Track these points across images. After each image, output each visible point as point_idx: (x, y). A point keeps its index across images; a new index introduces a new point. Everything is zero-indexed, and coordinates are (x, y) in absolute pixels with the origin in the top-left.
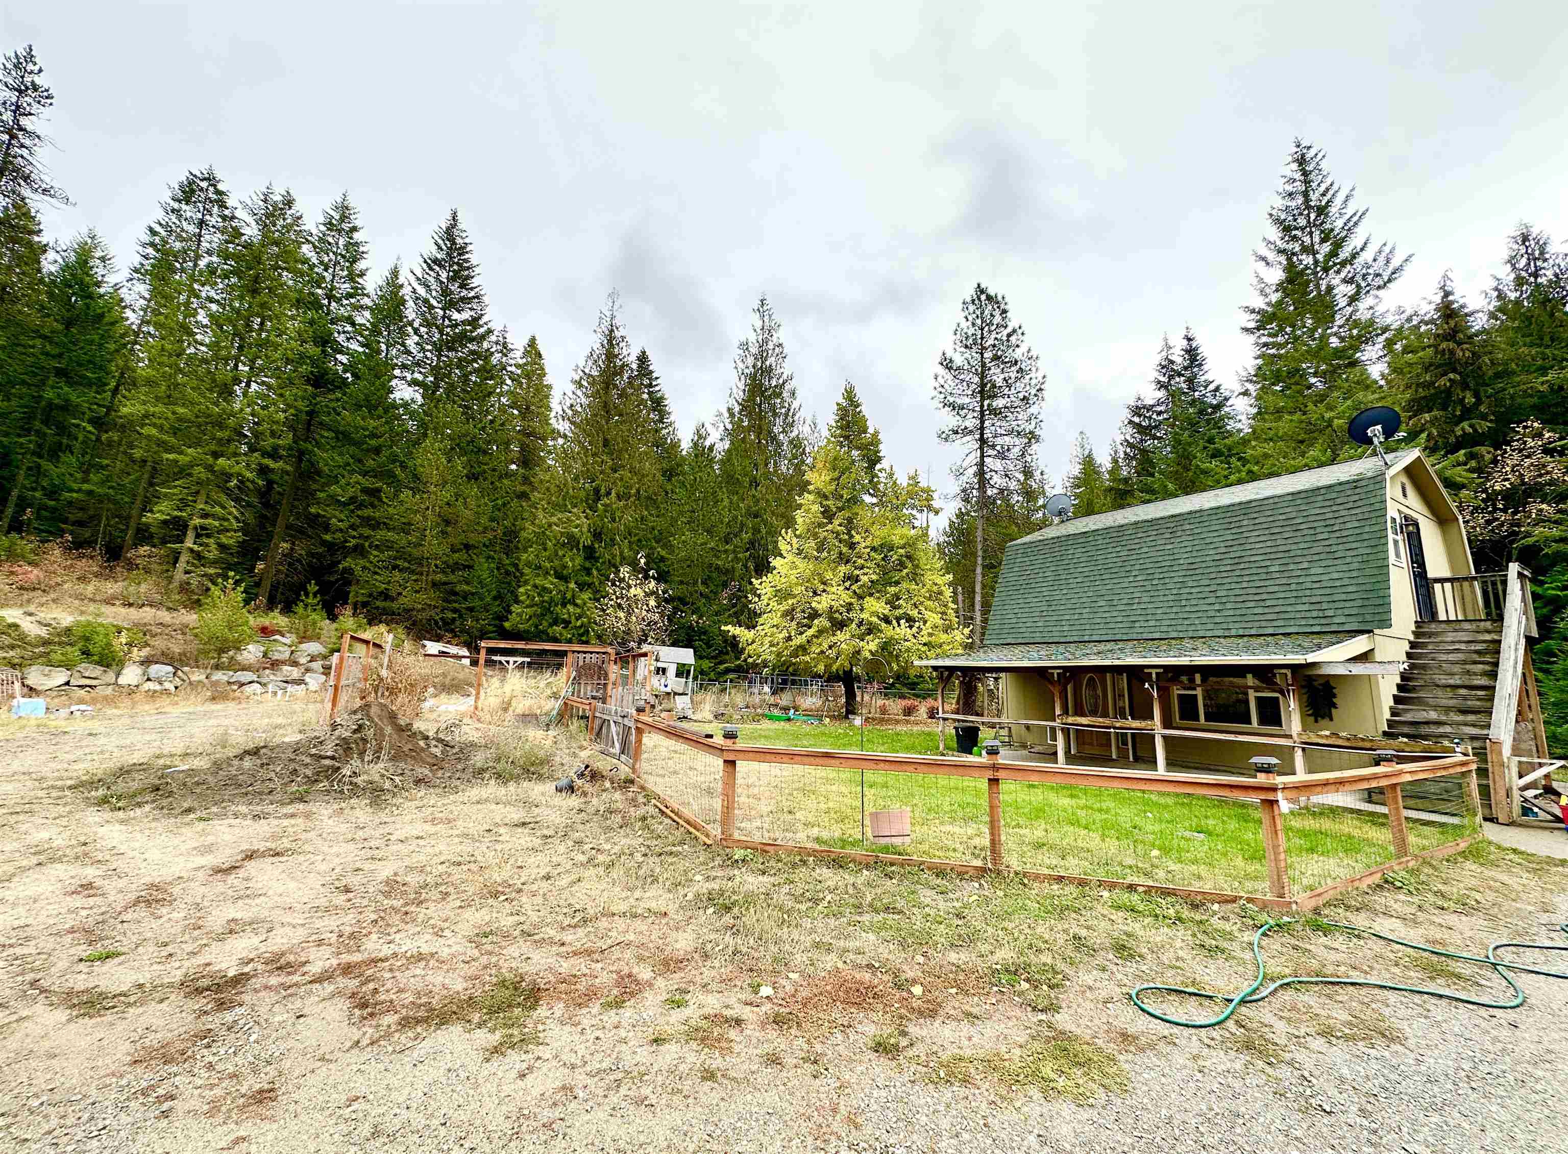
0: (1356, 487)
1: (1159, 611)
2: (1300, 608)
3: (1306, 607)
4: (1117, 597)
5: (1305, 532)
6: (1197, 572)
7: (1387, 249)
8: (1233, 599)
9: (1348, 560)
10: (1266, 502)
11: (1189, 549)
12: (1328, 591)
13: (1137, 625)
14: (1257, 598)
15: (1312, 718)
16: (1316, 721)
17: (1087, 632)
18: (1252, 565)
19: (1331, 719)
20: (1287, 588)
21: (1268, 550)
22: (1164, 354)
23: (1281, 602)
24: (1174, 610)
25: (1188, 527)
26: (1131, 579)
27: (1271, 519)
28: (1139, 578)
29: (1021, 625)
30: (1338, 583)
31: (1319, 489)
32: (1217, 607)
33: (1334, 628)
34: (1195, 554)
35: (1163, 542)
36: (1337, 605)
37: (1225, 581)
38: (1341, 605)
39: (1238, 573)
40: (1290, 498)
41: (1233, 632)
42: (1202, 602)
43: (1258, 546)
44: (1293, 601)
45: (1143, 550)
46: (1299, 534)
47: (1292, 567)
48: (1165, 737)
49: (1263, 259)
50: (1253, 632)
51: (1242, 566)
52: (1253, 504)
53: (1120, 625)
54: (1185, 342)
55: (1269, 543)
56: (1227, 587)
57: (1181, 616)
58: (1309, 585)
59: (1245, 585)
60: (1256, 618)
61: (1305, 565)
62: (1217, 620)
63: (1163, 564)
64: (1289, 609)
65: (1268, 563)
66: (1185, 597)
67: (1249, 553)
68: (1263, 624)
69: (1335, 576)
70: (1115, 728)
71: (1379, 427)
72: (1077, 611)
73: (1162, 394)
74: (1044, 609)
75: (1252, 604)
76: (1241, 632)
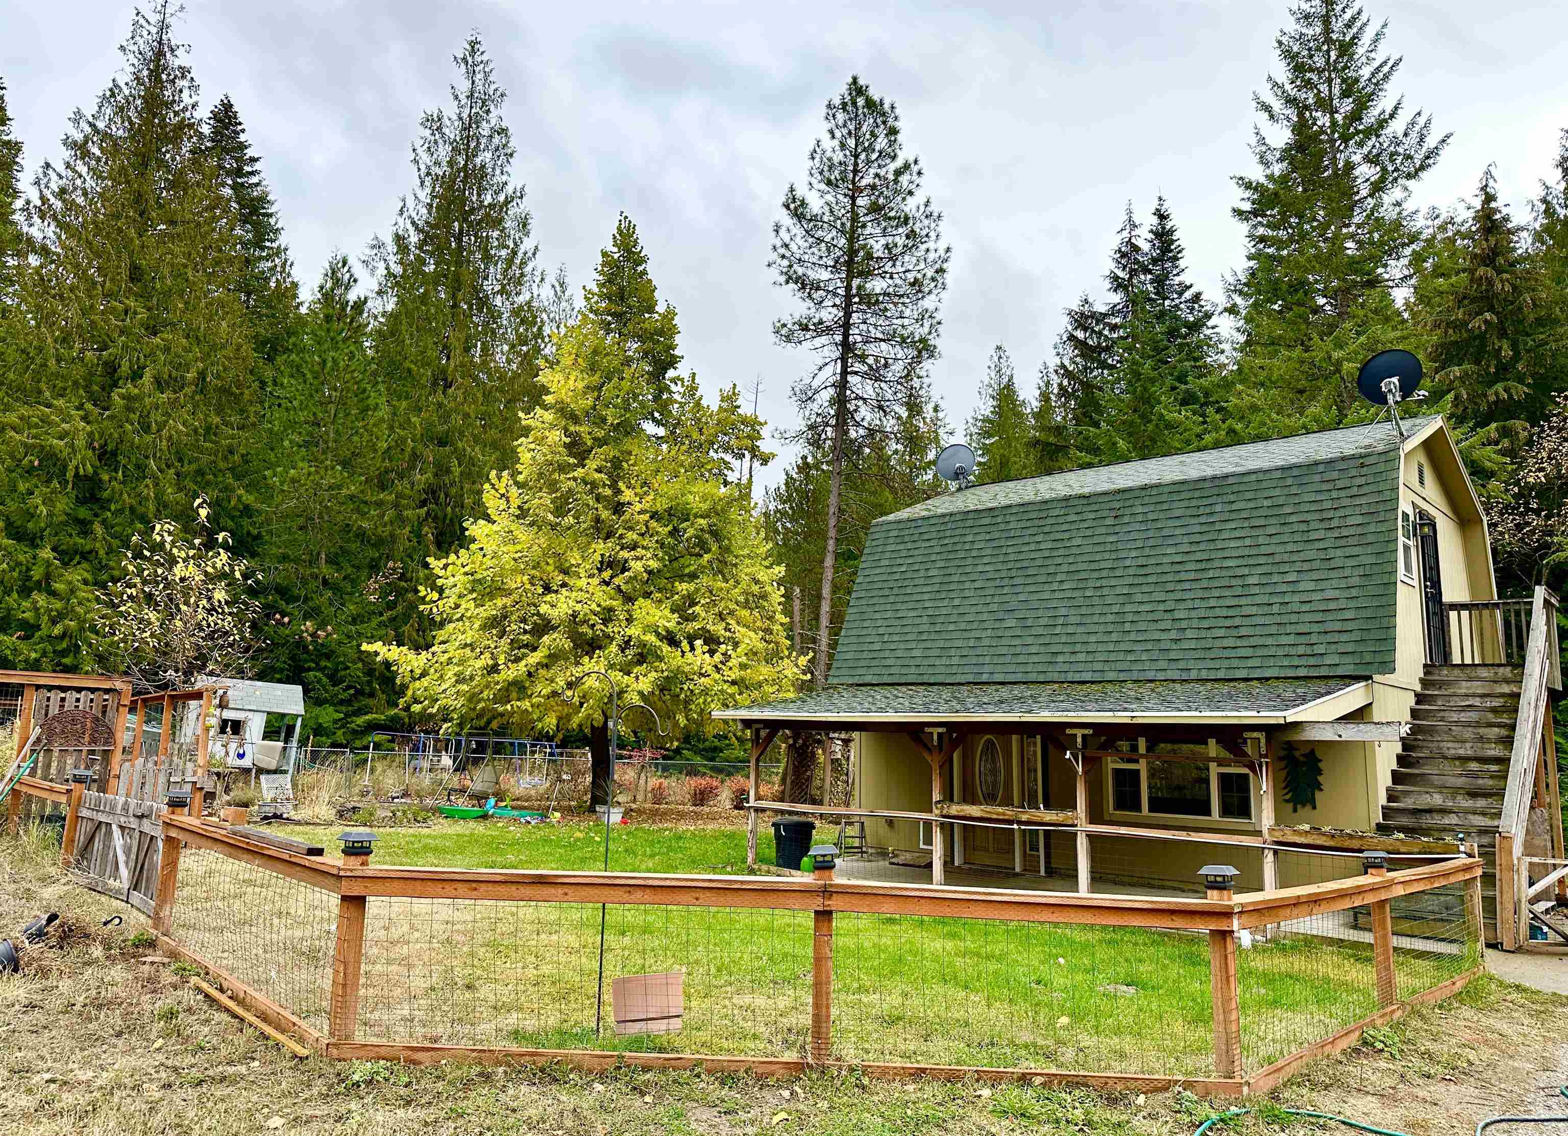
0: (1362, 465)
1: (1093, 639)
2: (1284, 640)
3: (1291, 640)
4: (1033, 614)
5: (1296, 527)
6: (1150, 579)
7: (1422, 121)
8: (1195, 623)
9: (1347, 572)
10: (1246, 479)
11: (1139, 544)
12: (1319, 617)
13: (1060, 658)
14: (1228, 623)
15: (1291, 805)
16: (1295, 811)
17: (986, 669)
18: (1224, 573)
19: (1314, 808)
20: (1266, 609)
21: (1247, 552)
22: (1125, 234)
23: (1258, 630)
24: (1114, 636)
25: (1140, 509)
26: (1055, 586)
27: (1252, 505)
28: (1066, 586)
29: (887, 654)
30: (1332, 605)
31: (1317, 463)
32: (1173, 635)
33: (1324, 672)
34: (1147, 552)
35: (1103, 530)
36: (1329, 638)
37: (1188, 595)
38: (1336, 637)
39: (1205, 584)
40: (1278, 474)
41: (1193, 675)
42: (1153, 626)
43: (1233, 544)
44: (1273, 630)
45: (1076, 542)
46: (1287, 529)
47: (1276, 578)
48: (1091, 837)
49: (1267, 108)
50: (1221, 675)
51: (1211, 574)
52: (1231, 480)
53: (1035, 659)
54: (1155, 220)
55: (1248, 542)
56: (1190, 604)
57: (1123, 647)
58: (1296, 607)
59: (1212, 603)
60: (1226, 653)
61: (1292, 577)
62: (1173, 655)
63: (1103, 565)
64: (1269, 641)
65: (1246, 571)
66: (1130, 617)
67: (1221, 554)
68: (1235, 663)
69: (1330, 594)
70: (1020, 823)
71: (1395, 380)
72: (974, 634)
73: (1117, 298)
74: (925, 628)
75: (1220, 633)
76: (1204, 674)
